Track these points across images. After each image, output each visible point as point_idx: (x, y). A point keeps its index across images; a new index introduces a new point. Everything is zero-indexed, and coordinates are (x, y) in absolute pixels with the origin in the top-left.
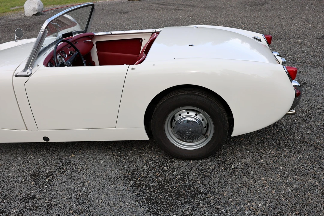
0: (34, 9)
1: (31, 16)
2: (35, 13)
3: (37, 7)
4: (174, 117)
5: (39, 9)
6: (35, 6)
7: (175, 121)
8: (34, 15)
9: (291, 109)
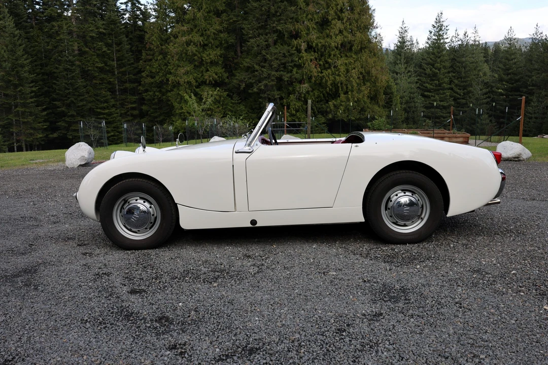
0: (82, 158)
1: (76, 167)
2: (83, 163)
3: (86, 156)
4: (389, 198)
5: (89, 159)
6: (83, 154)
7: (391, 201)
8: (80, 165)
9: (495, 198)
